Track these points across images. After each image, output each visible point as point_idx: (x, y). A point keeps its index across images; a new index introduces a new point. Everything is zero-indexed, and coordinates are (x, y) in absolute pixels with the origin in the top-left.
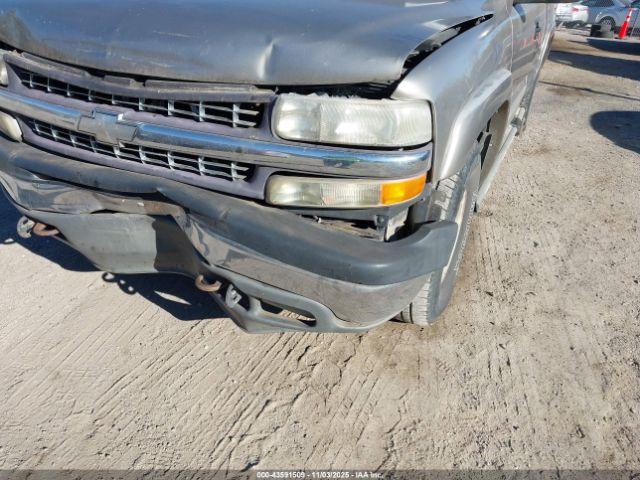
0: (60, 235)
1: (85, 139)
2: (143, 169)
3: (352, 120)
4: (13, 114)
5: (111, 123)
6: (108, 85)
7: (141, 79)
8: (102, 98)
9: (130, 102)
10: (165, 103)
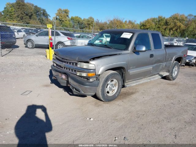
0: (57, 79)
1: (61, 66)
2: (65, 70)
3: (85, 66)
4: (55, 63)
5: (63, 64)
6: (63, 60)
7: (66, 60)
8: (63, 62)
9: (65, 62)
10: (68, 62)
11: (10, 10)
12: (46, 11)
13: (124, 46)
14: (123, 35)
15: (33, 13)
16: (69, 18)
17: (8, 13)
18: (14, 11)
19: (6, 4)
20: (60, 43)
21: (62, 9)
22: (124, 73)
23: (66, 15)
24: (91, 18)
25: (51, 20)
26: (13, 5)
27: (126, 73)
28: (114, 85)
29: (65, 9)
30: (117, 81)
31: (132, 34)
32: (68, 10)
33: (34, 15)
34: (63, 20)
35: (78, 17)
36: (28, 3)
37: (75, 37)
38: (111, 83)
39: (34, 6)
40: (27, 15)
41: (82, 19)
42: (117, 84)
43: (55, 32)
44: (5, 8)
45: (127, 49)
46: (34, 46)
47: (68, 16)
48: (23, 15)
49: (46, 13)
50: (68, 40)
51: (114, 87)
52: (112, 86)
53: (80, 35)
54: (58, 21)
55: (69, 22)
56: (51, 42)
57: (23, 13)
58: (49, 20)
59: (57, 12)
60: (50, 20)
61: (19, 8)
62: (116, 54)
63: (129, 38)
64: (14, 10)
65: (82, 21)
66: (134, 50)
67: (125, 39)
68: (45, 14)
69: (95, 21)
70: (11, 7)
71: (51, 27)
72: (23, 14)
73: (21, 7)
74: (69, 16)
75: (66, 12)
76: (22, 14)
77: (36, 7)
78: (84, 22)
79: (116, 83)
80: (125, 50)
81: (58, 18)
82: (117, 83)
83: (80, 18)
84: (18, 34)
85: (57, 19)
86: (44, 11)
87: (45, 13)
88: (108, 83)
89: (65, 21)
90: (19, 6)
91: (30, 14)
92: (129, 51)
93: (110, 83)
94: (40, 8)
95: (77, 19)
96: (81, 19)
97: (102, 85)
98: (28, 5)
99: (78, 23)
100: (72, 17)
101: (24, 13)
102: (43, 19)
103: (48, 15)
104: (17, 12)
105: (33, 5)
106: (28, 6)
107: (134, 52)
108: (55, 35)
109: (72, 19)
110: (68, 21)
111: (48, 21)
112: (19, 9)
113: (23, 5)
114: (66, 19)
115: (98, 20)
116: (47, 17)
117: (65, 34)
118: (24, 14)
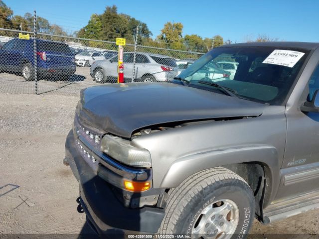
11: (96, 25)
12: (147, 25)
13: (271, 91)
14: (272, 55)
15: (127, 29)
16: (182, 37)
17: (92, 30)
18: (101, 27)
19: (91, 16)
20: (147, 75)
21: (172, 24)
22: (263, 178)
23: (178, 32)
24: (218, 37)
25: (154, 40)
26: (100, 18)
27: (271, 179)
28: (225, 217)
29: (176, 23)
30: (236, 207)
31: (301, 55)
32: (182, 24)
33: (129, 31)
34: (172, 40)
35: (196, 35)
36: (122, 15)
37: (176, 66)
38: (214, 213)
39: (131, 19)
40: (119, 32)
41: (203, 39)
42: (237, 215)
43: (135, 55)
44: (89, 22)
45: (280, 99)
46: (106, 79)
47: (180, 34)
48: (112, 33)
49: (147, 30)
50: (162, 70)
51: (225, 225)
52: (216, 222)
53: (188, 63)
54: (164, 42)
55: (180, 44)
56: (121, 72)
57: (113, 29)
58: (150, 41)
59: (163, 28)
60: (152, 40)
61: (107, 22)
62: (241, 118)
63: (291, 66)
64: (101, 24)
65: (203, 43)
66: (305, 104)
67: (278, 70)
68: (145, 31)
69: (224, 42)
70: (97, 20)
71: (123, 43)
72: (113, 31)
73: (110, 20)
74: (182, 34)
75: (178, 27)
76: (111, 30)
77: (133, 20)
78: (205, 44)
79: (234, 210)
80: (273, 102)
81: (164, 36)
82: (237, 211)
83: (199, 37)
84: (93, 59)
85: (162, 38)
86: (144, 26)
87: (145, 29)
88: (203, 213)
89: (175, 42)
90: (109, 18)
91: (123, 31)
92: (288, 109)
93: (209, 213)
94: (138, 22)
95: (194, 39)
96: (201, 39)
97: (175, 222)
98: (120, 16)
99: (195, 46)
100: (187, 36)
101: (115, 29)
102: (142, 39)
103: (150, 32)
104: (105, 27)
105: (129, 18)
106: (121, 19)
107: (306, 113)
108: (134, 60)
109: (187, 39)
110: (179, 42)
111: (148, 41)
112: (108, 24)
113: (114, 18)
114: (176, 39)
115: (229, 41)
116: (148, 36)
117: (158, 60)
118: (115, 31)
